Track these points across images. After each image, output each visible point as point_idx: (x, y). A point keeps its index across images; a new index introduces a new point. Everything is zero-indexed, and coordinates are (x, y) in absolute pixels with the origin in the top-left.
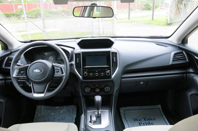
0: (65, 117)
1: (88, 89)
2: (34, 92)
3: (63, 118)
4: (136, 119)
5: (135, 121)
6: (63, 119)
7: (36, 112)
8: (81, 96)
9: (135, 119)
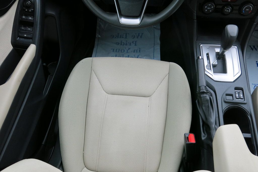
0: (142, 34)
1: (210, 7)
2: (122, 15)
3: (139, 34)
4: (254, 47)
5: (253, 49)
6: (139, 37)
7: (98, 21)
8: (195, 18)
9: (252, 47)
